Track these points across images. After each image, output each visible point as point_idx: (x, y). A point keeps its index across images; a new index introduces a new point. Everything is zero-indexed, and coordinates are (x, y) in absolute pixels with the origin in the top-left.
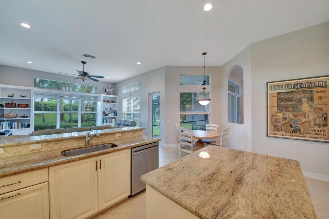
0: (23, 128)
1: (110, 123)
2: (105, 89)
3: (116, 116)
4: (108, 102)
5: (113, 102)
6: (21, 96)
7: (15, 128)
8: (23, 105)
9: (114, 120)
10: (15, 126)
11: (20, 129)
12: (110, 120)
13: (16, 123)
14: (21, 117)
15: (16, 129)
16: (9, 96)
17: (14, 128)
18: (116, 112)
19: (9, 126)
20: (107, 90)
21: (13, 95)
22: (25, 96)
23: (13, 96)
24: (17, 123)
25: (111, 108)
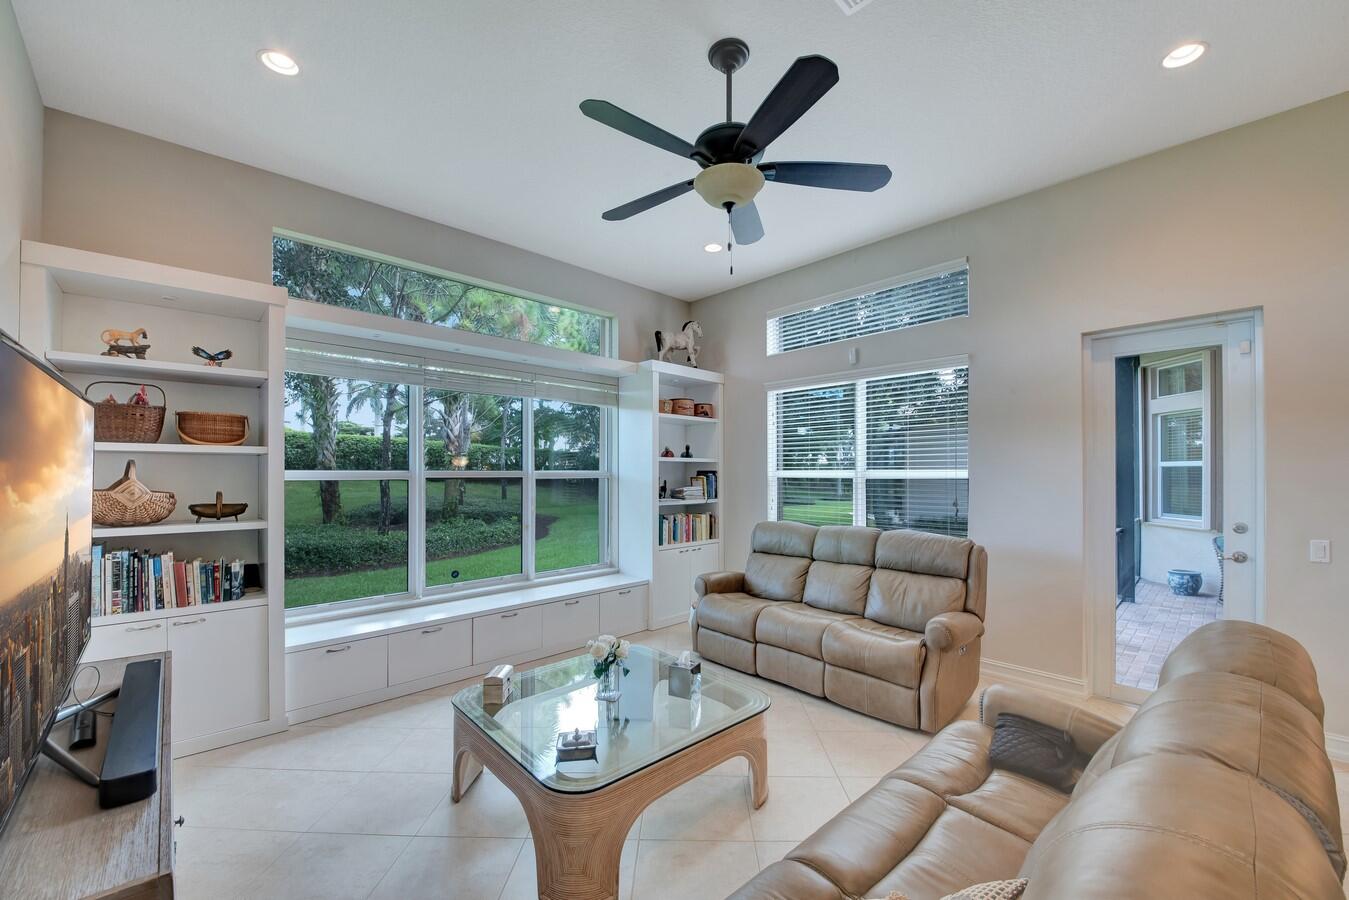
0: (217, 599)
1: (688, 540)
2: (658, 334)
3: (716, 496)
4: (674, 411)
5: (699, 410)
6: (197, 351)
7: (160, 601)
8: (214, 418)
9: (704, 519)
10: (159, 583)
11: (197, 608)
12: (688, 523)
13: (167, 559)
14: (200, 512)
15: (171, 610)
16: (112, 347)
17: (152, 599)
18: (714, 473)
19: (116, 585)
20: (668, 340)
21: (141, 342)
22: (228, 354)
23: (140, 351)
24: (177, 559)
25: (688, 448)
